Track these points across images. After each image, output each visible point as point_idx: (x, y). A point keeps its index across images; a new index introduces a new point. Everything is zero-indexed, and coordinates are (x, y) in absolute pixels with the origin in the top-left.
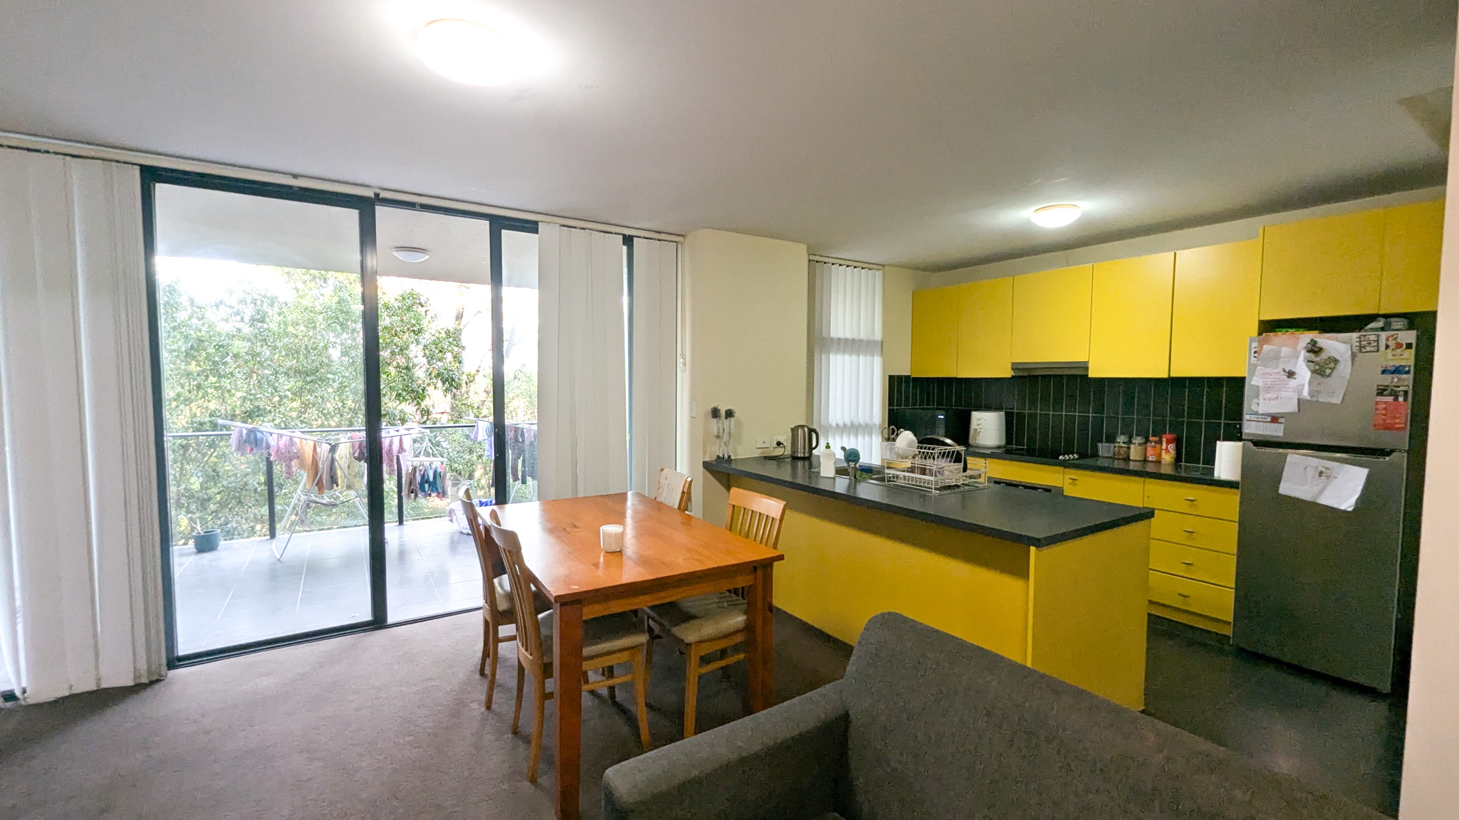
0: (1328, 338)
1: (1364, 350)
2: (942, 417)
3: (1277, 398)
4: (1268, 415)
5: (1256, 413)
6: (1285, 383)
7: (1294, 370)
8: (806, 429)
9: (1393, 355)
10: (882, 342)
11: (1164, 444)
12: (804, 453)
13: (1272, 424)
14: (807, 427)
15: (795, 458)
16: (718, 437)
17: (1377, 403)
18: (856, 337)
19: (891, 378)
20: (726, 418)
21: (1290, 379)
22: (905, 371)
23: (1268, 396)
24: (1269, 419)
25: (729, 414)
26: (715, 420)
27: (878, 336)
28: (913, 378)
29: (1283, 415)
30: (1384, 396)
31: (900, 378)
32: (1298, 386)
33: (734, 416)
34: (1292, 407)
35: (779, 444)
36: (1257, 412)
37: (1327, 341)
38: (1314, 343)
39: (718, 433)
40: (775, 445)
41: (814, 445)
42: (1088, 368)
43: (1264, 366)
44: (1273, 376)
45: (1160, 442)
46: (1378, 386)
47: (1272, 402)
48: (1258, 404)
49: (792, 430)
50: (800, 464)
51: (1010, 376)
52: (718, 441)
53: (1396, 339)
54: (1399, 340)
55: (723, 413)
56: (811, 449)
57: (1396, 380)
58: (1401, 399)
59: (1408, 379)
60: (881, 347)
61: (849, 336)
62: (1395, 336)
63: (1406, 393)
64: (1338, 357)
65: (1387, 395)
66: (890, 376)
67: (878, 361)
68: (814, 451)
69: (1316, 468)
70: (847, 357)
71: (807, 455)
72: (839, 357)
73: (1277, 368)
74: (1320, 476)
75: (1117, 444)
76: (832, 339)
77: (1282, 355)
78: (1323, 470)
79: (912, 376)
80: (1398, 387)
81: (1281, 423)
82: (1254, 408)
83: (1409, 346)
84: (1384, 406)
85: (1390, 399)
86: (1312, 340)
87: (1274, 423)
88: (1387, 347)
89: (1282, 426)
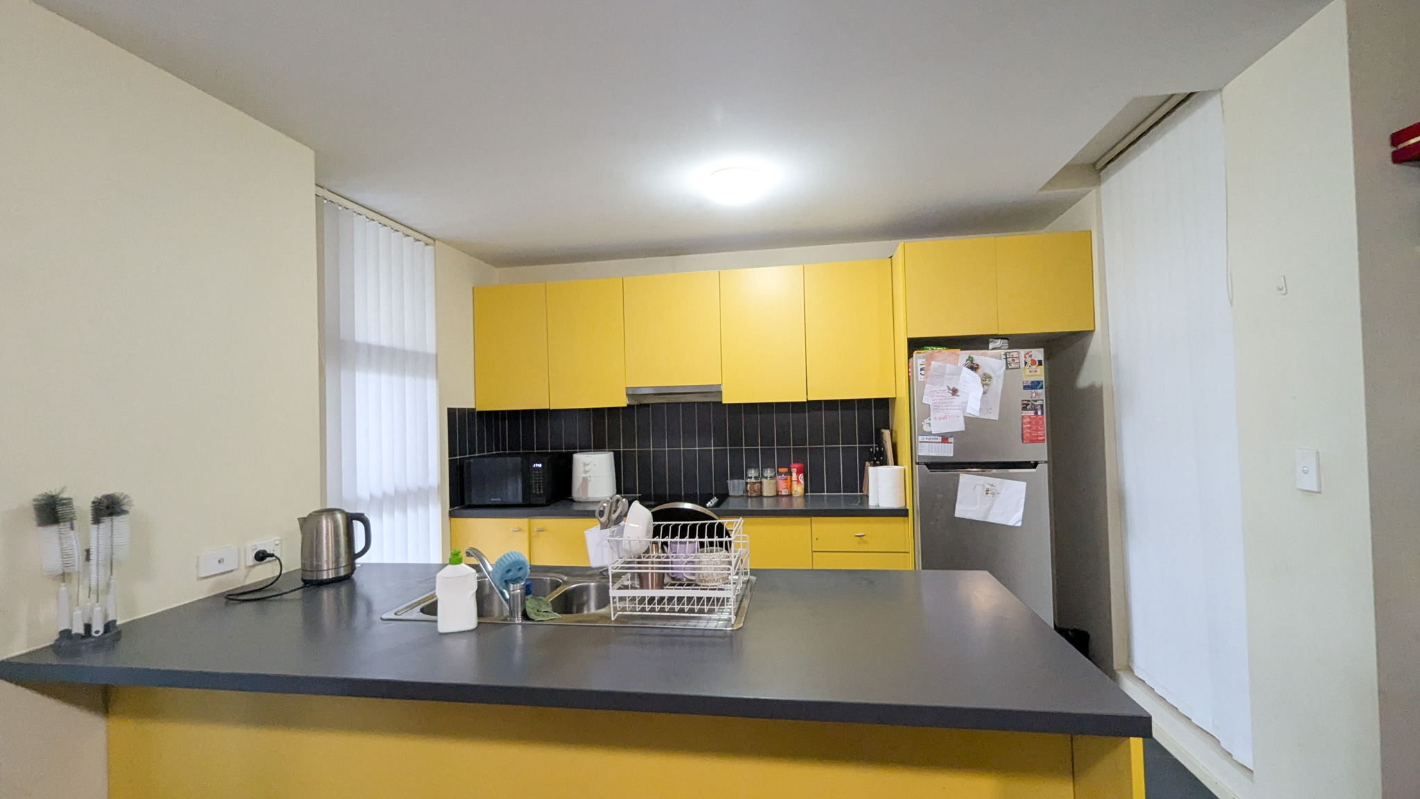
0: (982, 355)
1: (1010, 367)
2: (540, 465)
3: (945, 417)
4: (939, 435)
5: (930, 434)
6: (951, 400)
7: (957, 388)
8: (339, 516)
9: (1030, 372)
10: (437, 355)
11: (794, 475)
12: (337, 568)
13: (943, 444)
14: (342, 511)
15: (312, 584)
16: (64, 577)
17: (1023, 417)
18: (396, 344)
19: (451, 412)
20: (97, 520)
21: (954, 397)
22: (468, 403)
23: (938, 415)
24: (940, 439)
25: (108, 508)
26: (52, 531)
27: (431, 348)
28: (478, 412)
29: (952, 434)
30: (1027, 410)
31: (462, 411)
32: (962, 403)
33: (124, 512)
34: (960, 426)
35: (261, 556)
36: (931, 432)
37: (983, 358)
38: (971, 359)
39: (65, 565)
40: (251, 560)
41: (359, 545)
42: (721, 392)
43: (932, 384)
44: (940, 394)
45: (790, 473)
46: (1023, 401)
47: (942, 421)
48: (929, 424)
49: (303, 522)
50: (327, 595)
51: (625, 405)
52: (63, 588)
53: (1031, 356)
54: (1033, 358)
55: (83, 506)
56: (352, 556)
57: (1034, 395)
58: (1039, 413)
59: (1042, 394)
60: (436, 365)
61: (385, 342)
62: (1030, 354)
63: (1042, 406)
64: (992, 374)
65: (1030, 410)
66: (449, 409)
67: (431, 385)
68: (359, 561)
69: (983, 486)
70: (384, 378)
71: (342, 573)
72: (372, 377)
73: (943, 386)
74: (987, 494)
75: (749, 480)
76: (357, 346)
77: (947, 372)
78: (989, 487)
79: (477, 410)
80: (1036, 401)
81: (951, 443)
82: (926, 428)
83: (1040, 363)
84: (1028, 420)
85: (1032, 413)
86: (970, 357)
87: (944, 443)
88: (1026, 363)
89: (952, 445)
